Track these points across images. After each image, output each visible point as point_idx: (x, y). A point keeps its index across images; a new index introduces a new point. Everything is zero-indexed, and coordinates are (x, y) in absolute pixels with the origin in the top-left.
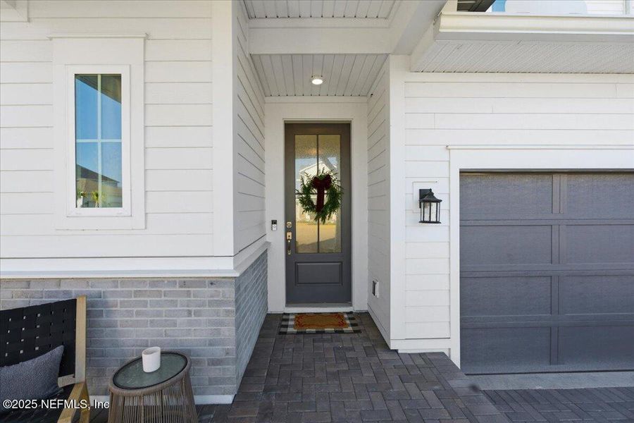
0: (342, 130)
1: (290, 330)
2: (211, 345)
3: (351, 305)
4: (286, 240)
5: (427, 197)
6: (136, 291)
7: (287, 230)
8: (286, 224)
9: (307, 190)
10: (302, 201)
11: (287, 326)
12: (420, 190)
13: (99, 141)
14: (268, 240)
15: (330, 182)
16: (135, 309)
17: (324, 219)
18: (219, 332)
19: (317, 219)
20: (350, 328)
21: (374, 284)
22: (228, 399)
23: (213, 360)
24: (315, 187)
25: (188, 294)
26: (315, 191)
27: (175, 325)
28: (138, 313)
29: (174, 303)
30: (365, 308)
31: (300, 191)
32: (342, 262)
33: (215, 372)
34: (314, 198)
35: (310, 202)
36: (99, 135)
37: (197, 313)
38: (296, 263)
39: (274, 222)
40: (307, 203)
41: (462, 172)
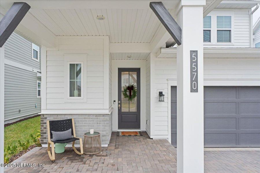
0: (137, 71)
1: (120, 135)
2: (103, 131)
3: (140, 129)
4: (118, 107)
5: (161, 94)
6: (84, 118)
7: (119, 104)
8: (118, 102)
9: (125, 91)
10: (124, 94)
11: (119, 134)
12: (159, 92)
13: (75, 80)
14: (113, 107)
15: (133, 88)
16: (84, 122)
17: (131, 100)
18: (105, 128)
19: (129, 100)
20: (140, 135)
21: (147, 121)
22: (107, 146)
23: (103, 135)
24: (128, 90)
25: (97, 119)
26: (128, 91)
27: (94, 126)
28: (85, 123)
29: (93, 121)
30: (145, 130)
31: (123, 91)
32: (137, 115)
33: (104, 138)
34: (128, 93)
35: (126, 94)
36: (75, 79)
37: (100, 123)
38: (121, 115)
39: (115, 101)
40: (125, 95)
41: (171, 86)
